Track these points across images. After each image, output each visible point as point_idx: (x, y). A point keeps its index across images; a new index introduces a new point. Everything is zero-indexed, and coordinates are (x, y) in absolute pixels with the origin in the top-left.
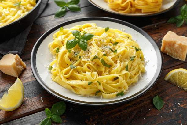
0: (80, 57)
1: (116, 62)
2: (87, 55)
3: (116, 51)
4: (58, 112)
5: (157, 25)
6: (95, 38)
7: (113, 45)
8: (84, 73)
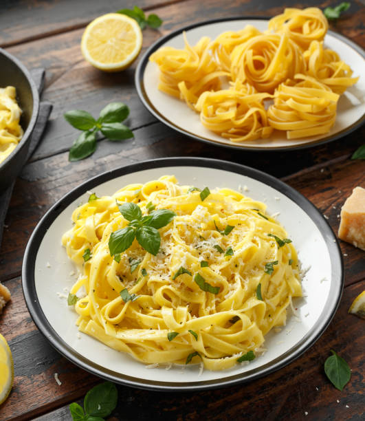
0: (144, 272)
1: (231, 279)
2: (162, 266)
3: (230, 252)
4: (99, 408)
5: (327, 168)
6: (178, 221)
7: (222, 234)
8: (156, 312)
